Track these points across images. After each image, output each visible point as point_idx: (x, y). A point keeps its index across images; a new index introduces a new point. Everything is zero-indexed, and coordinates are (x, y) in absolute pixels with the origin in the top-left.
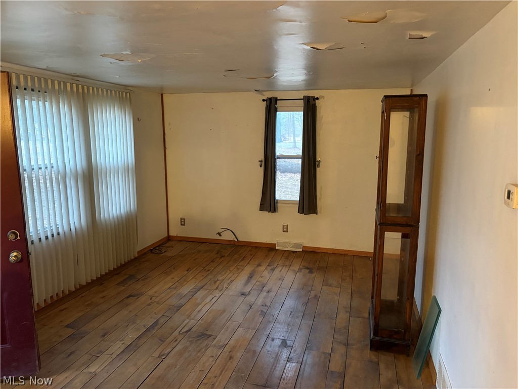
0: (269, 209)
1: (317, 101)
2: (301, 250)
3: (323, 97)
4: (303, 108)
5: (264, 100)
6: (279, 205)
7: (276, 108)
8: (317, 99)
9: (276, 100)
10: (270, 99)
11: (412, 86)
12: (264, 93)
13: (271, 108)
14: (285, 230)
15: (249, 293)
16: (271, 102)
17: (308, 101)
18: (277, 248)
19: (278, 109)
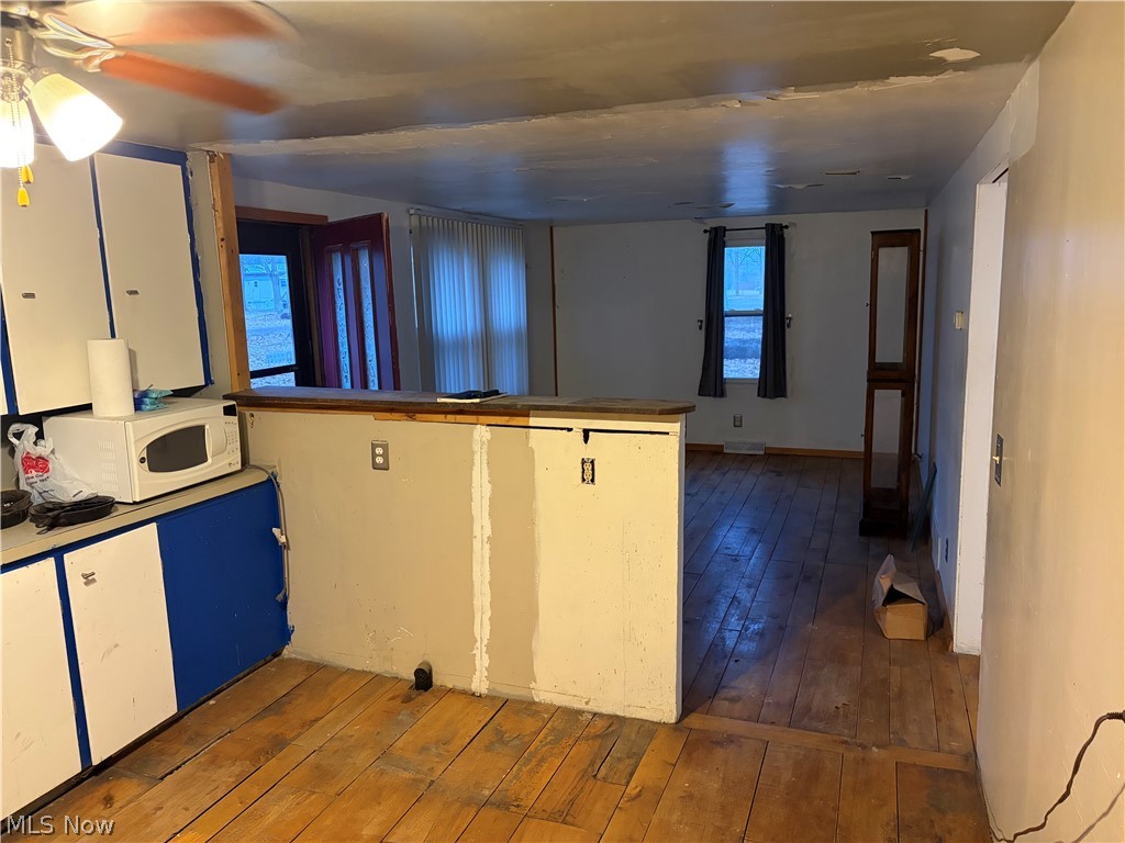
0: (712, 393)
1: (785, 230)
2: (762, 453)
3: (795, 225)
4: (764, 241)
5: (705, 231)
6: (727, 386)
7: (724, 242)
8: (786, 227)
9: (725, 229)
10: (716, 229)
11: (927, 205)
12: (706, 221)
13: (717, 243)
14: (738, 423)
15: (696, 494)
16: (716, 235)
17: (773, 231)
18: (725, 451)
19: (727, 243)
